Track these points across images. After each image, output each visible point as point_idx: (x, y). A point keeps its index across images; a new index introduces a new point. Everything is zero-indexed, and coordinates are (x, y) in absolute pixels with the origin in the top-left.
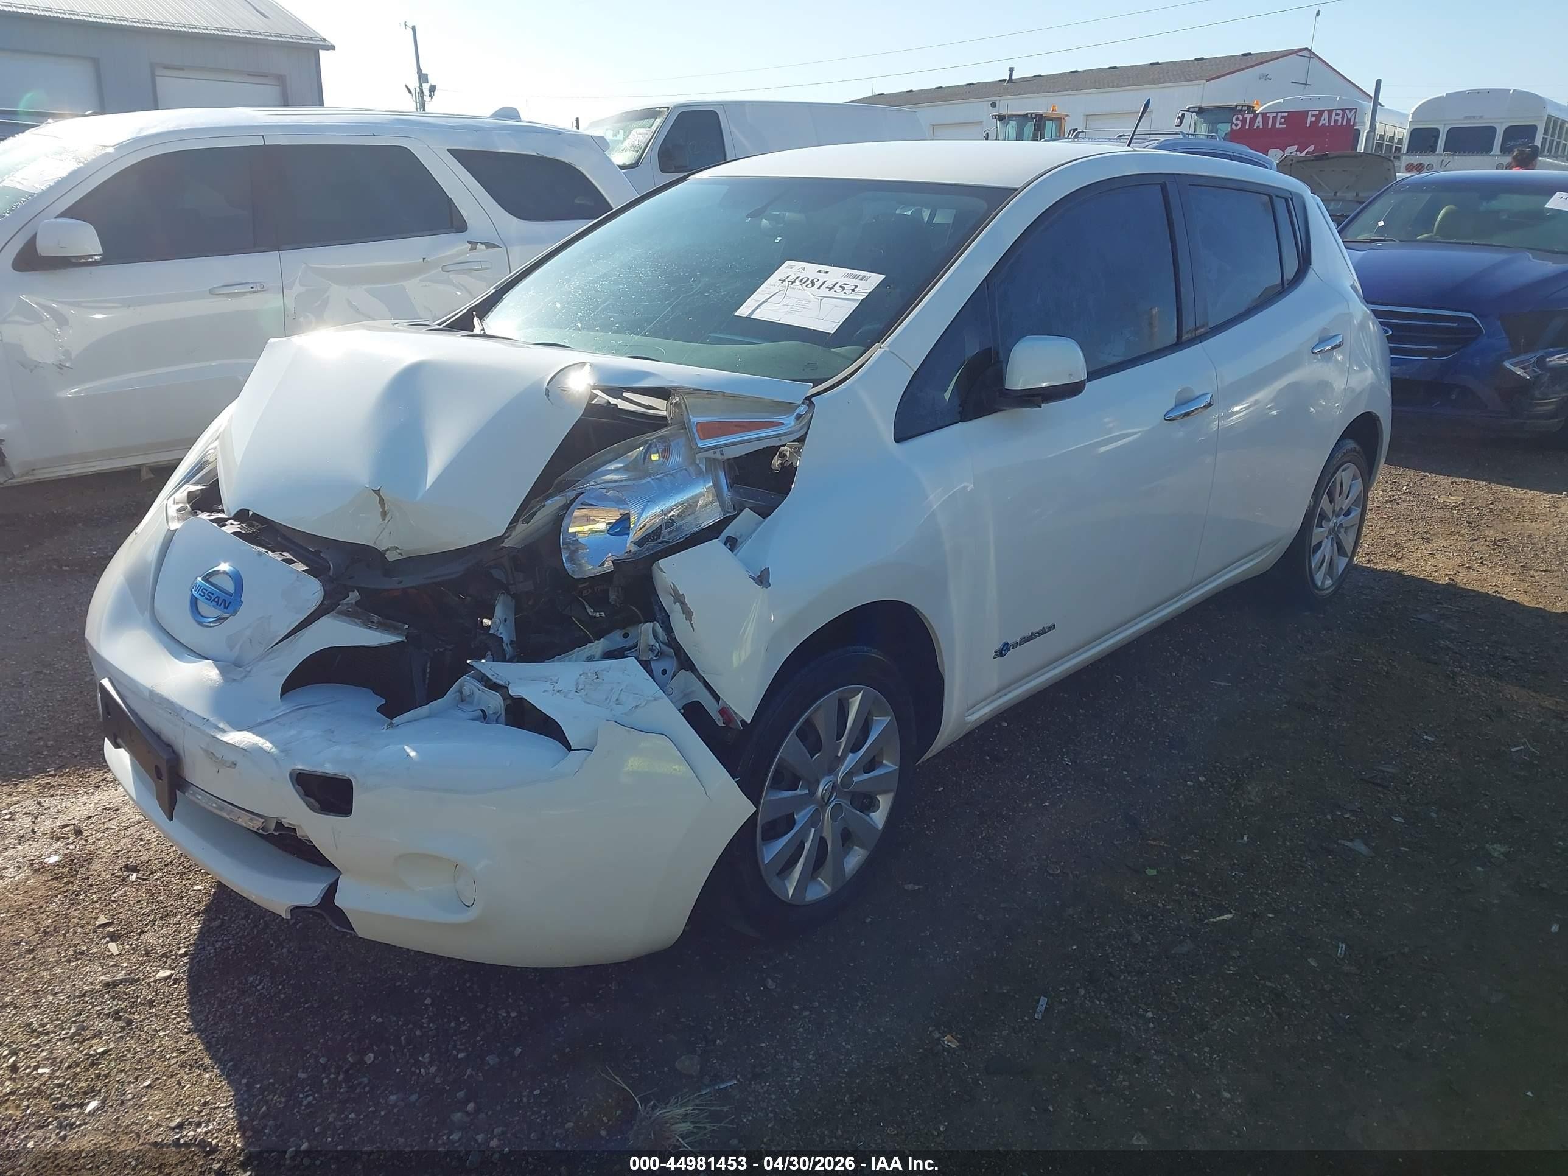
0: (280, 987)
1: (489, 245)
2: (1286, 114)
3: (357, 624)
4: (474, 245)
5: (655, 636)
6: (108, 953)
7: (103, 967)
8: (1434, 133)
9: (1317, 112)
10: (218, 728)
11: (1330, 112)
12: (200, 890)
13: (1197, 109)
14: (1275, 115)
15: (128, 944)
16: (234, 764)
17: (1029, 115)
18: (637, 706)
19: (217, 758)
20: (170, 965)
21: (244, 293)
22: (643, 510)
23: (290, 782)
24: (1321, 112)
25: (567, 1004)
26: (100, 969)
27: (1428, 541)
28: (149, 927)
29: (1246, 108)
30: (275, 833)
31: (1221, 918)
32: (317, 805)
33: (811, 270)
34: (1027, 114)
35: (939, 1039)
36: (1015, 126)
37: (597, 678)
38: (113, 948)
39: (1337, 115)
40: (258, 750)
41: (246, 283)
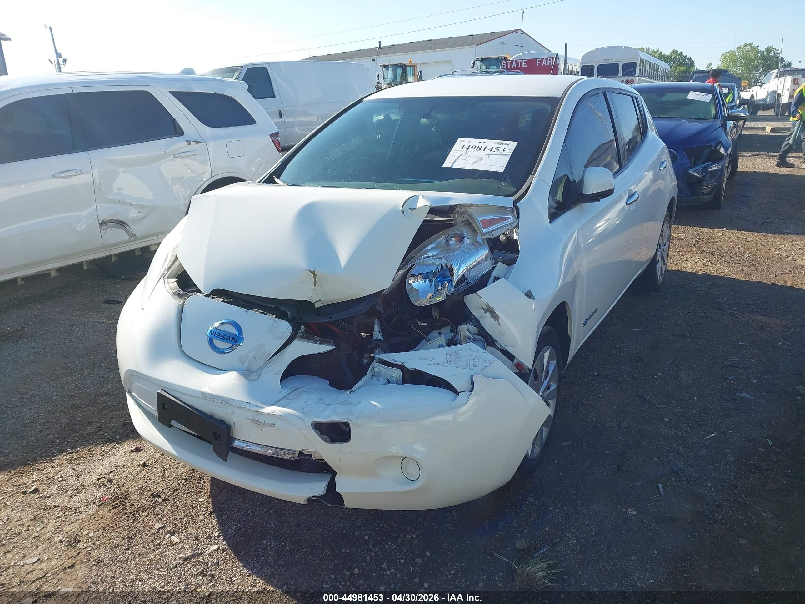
0: (283, 544)
1: (197, 142)
2: (527, 60)
3: (311, 342)
4: (189, 142)
5: (468, 330)
6: (174, 542)
7: (176, 550)
8: (592, 67)
9: (541, 59)
10: (257, 406)
11: (547, 59)
12: (203, 501)
13: (480, 59)
14: (521, 61)
15: (182, 536)
16: (273, 425)
17: (399, 65)
18: (485, 367)
19: (261, 423)
20: (214, 542)
21: (72, 176)
22: (460, 267)
23: (312, 429)
24: (543, 59)
25: (436, 527)
26: (175, 551)
27: (682, 255)
28: (187, 524)
29: (503, 58)
30: (298, 459)
31: (711, 436)
32: (329, 439)
33: (475, 142)
34: (398, 64)
35: (625, 512)
36: (392, 70)
37: (457, 355)
38: (175, 539)
39: (550, 60)
40: (289, 414)
41: (72, 170)
